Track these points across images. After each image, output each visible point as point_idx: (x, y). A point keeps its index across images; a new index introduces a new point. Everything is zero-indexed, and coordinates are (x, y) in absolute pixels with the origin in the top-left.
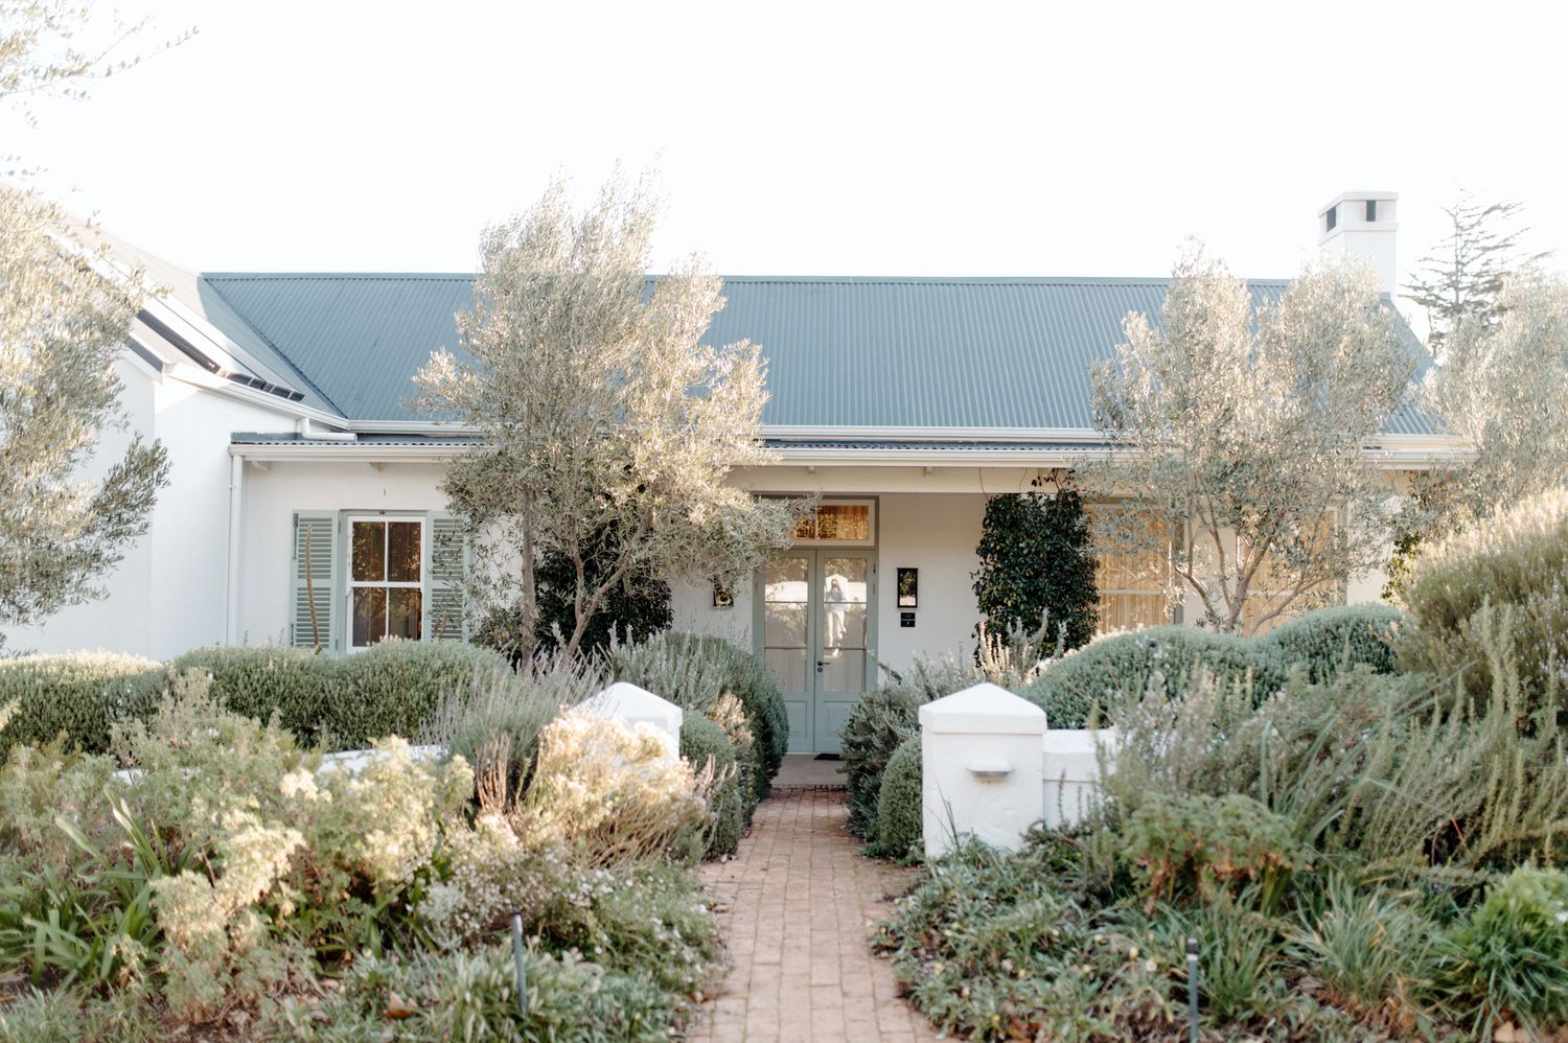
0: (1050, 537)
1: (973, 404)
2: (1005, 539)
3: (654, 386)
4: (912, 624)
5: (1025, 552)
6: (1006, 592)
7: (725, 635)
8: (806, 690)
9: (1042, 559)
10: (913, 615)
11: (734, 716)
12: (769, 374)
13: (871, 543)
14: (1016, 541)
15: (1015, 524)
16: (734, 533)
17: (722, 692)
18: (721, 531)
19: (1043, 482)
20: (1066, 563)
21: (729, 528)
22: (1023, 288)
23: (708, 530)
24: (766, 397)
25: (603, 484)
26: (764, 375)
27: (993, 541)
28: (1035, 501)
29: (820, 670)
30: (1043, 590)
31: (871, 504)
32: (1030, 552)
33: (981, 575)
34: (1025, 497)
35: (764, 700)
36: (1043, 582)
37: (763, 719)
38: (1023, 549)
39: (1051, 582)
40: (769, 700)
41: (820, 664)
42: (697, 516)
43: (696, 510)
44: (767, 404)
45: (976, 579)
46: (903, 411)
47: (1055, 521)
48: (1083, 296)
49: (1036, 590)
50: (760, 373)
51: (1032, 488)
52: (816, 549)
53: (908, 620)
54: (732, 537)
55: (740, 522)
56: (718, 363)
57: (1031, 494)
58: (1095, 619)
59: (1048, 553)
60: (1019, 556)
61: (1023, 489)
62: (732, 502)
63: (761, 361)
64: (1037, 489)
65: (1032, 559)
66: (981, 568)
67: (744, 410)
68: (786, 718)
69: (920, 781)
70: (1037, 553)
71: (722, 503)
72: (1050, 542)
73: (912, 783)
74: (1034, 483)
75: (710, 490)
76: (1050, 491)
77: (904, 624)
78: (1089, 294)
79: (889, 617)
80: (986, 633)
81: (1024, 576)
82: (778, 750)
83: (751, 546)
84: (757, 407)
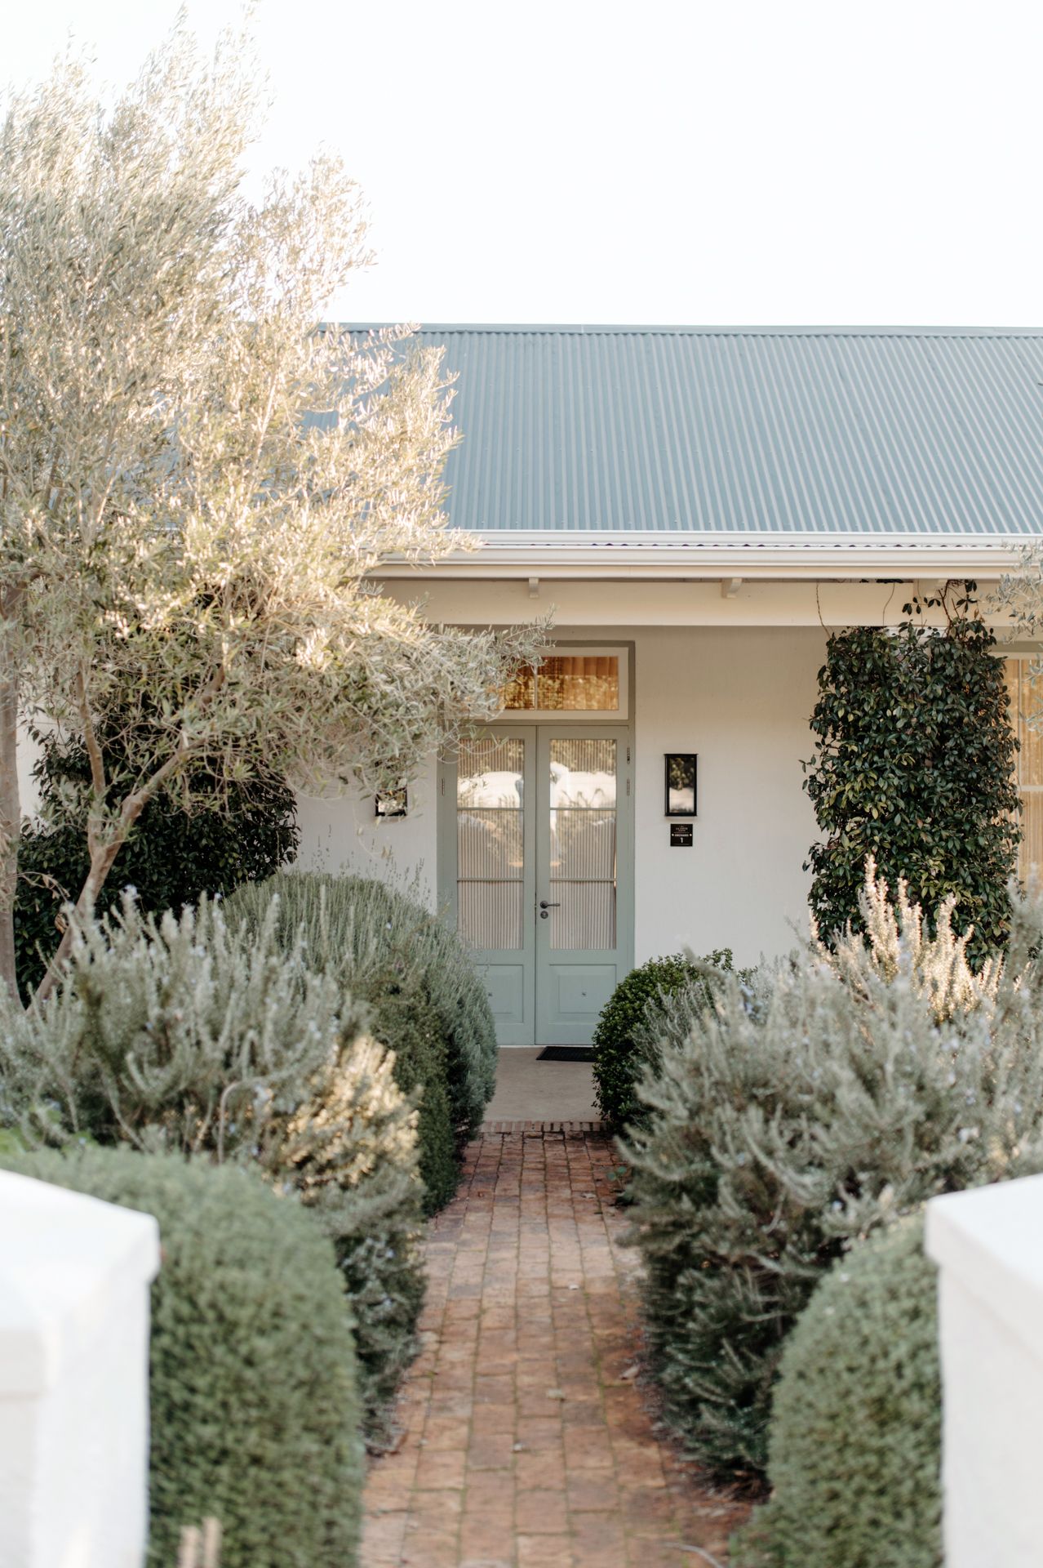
0: (943, 699)
1: (779, 498)
2: (861, 703)
3: (235, 405)
4: (688, 842)
5: (900, 724)
6: (868, 794)
7: (379, 876)
8: (522, 947)
9: (928, 737)
10: (690, 828)
11: (376, 1092)
12: (454, 400)
13: (622, 715)
14: (883, 705)
15: (882, 676)
16: (388, 688)
17: (348, 1037)
18: (362, 684)
19: (924, 607)
20: (969, 743)
21: (378, 678)
22: (836, 340)
23: (336, 681)
24: (450, 440)
25: (122, 589)
26: (448, 401)
27: (841, 706)
28: (912, 639)
29: (544, 915)
30: (932, 790)
31: (622, 654)
32: (907, 725)
33: (818, 765)
34: (893, 631)
35: (449, 1004)
36: (929, 775)
37: (450, 1040)
38: (894, 719)
39: (943, 775)
40: (461, 1003)
41: (544, 906)
42: (312, 654)
43: (310, 643)
44: (450, 452)
45: (811, 771)
46: (670, 509)
47: (949, 671)
48: (926, 351)
49: (919, 790)
50: (442, 398)
51: (905, 618)
52: (537, 725)
53: (681, 837)
54: (384, 695)
55: (401, 666)
56: (359, 364)
57: (904, 626)
58: (1016, 838)
59: (942, 726)
60: (888, 731)
61: (891, 621)
62: (383, 626)
63: (442, 375)
64: (916, 620)
65: (913, 736)
66: (818, 752)
67: (410, 459)
68: (492, 1034)
69: (934, 1442)
70: (922, 726)
71: (362, 629)
72: (941, 706)
73: (903, 1441)
74: (907, 608)
75: (340, 601)
76: (935, 621)
77: (675, 842)
78: (934, 347)
79: (652, 830)
80: (877, 877)
81: (900, 766)
82: (477, 1096)
83: (422, 711)
84: (436, 456)
